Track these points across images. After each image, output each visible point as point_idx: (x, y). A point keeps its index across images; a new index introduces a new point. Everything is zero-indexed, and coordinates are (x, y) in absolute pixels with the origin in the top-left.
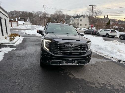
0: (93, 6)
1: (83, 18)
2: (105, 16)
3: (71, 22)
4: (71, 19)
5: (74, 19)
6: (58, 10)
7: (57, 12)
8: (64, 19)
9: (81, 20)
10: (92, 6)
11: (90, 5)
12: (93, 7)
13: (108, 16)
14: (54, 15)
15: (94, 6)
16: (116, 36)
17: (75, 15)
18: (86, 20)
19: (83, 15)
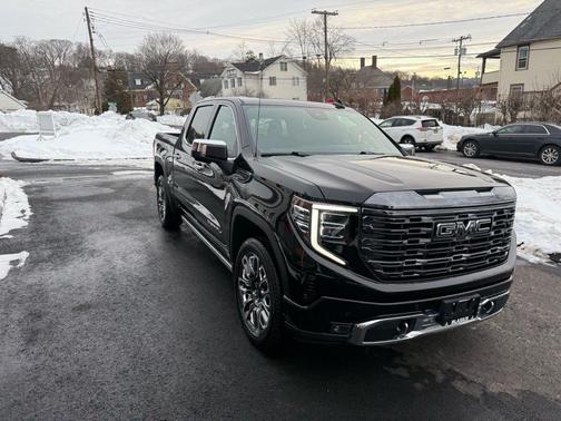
0: (325, 14)
1: (282, 69)
2: (363, 60)
3: (227, 87)
4: (225, 74)
5: (239, 73)
6: (160, 34)
7: (152, 40)
8: (188, 76)
9: (273, 81)
10: (321, 13)
11: (315, 12)
12: (328, 17)
13: (374, 58)
14: (130, 58)
15: (330, 14)
16: (439, 143)
17: (241, 57)
18: (294, 79)
19: (277, 58)
